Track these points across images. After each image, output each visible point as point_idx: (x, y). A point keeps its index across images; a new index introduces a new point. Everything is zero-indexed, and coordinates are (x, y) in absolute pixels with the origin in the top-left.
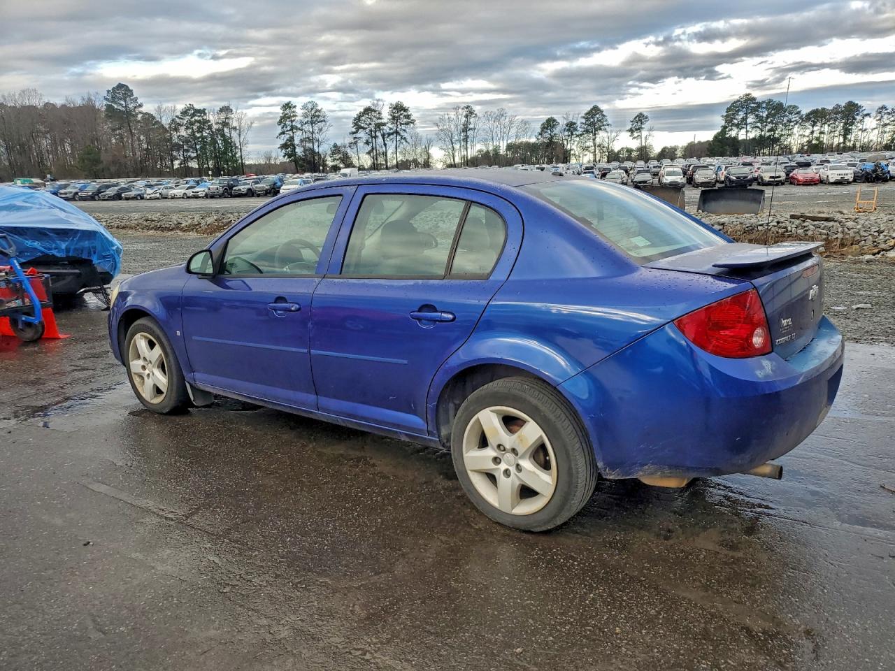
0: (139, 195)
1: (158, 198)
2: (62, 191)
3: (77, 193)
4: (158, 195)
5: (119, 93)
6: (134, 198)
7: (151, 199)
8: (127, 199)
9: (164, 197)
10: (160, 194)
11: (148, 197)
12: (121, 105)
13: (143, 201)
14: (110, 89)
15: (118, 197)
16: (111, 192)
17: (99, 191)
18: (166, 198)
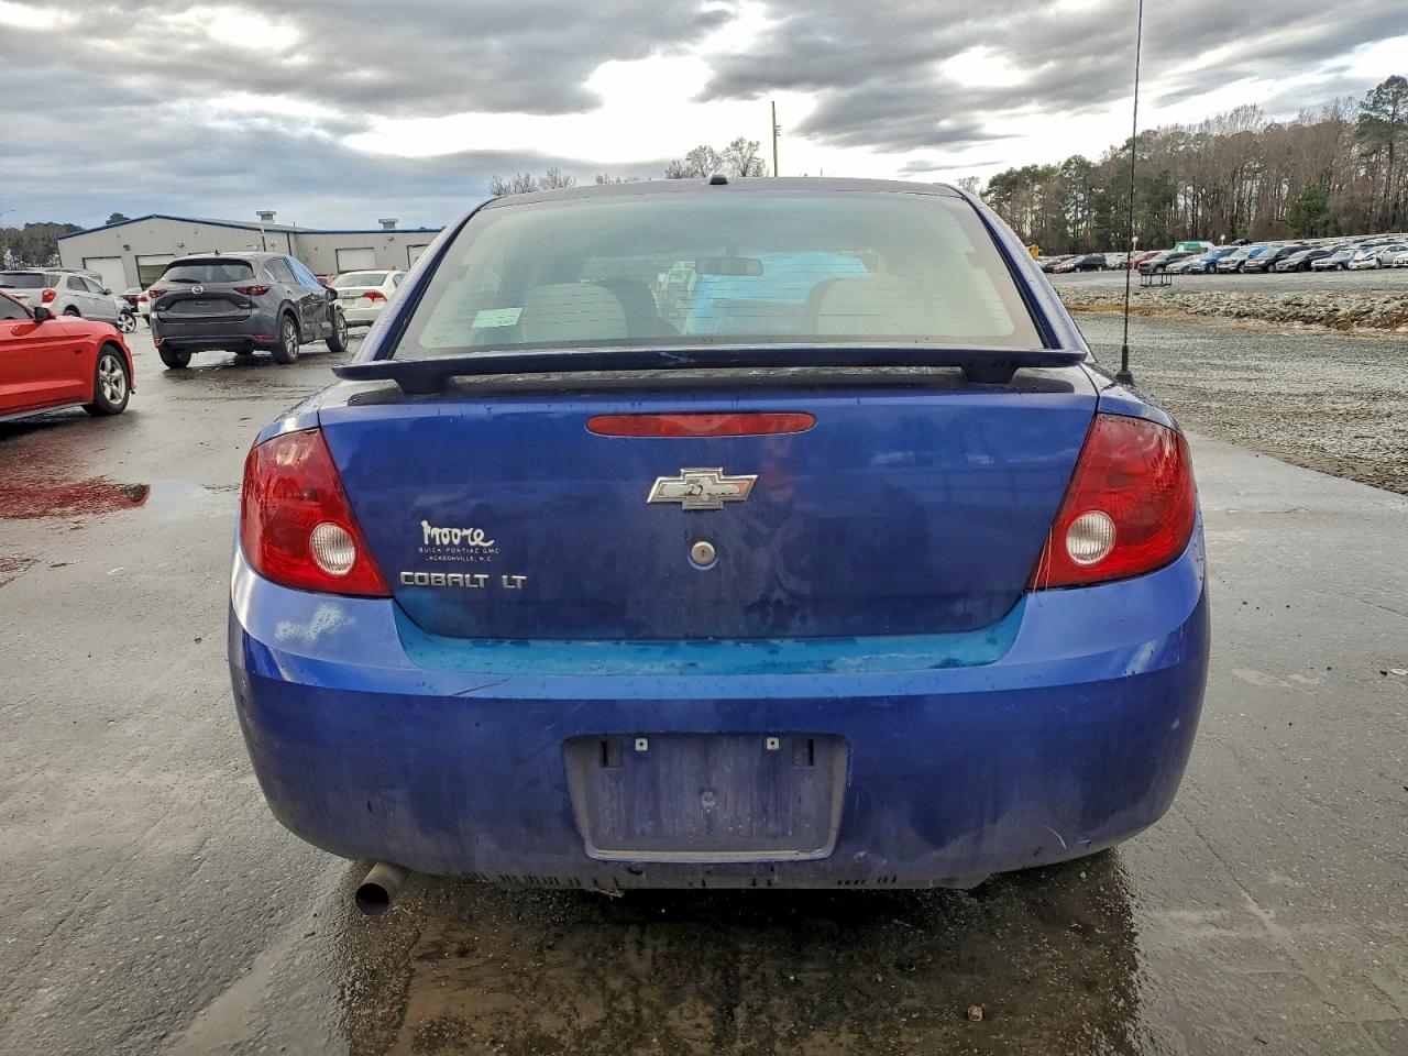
0: (1339, 263)
1: (1373, 268)
2: (1223, 259)
3: (1243, 262)
4: (1373, 263)
5: (1386, 94)
6: (1332, 268)
7: (1359, 269)
8: (1319, 269)
9: (1383, 266)
10: (1378, 259)
11: (1355, 265)
12: (1386, 111)
13: (1347, 272)
14: (1374, 88)
15: (1305, 266)
16: (1295, 259)
17: (1278, 258)
18: (1389, 267)
